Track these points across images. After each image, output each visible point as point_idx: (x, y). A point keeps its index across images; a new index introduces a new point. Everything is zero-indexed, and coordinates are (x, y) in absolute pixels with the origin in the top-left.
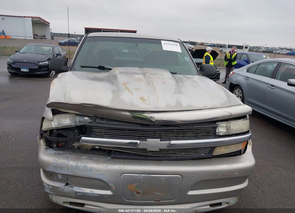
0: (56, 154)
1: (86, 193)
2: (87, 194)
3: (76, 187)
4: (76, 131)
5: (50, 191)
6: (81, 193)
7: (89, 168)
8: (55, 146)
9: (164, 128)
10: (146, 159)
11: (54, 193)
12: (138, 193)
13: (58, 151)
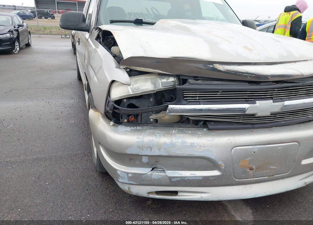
0: (132, 131)
1: (185, 177)
2: (186, 179)
3: (169, 171)
4: (151, 100)
5: (129, 180)
6: (178, 178)
7: (189, 144)
8: (126, 121)
9: (279, 85)
10: (253, 127)
11: (135, 183)
12: (251, 169)
13: (133, 126)
